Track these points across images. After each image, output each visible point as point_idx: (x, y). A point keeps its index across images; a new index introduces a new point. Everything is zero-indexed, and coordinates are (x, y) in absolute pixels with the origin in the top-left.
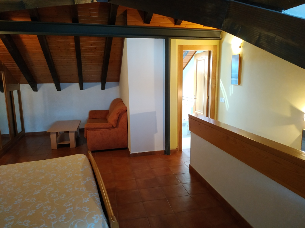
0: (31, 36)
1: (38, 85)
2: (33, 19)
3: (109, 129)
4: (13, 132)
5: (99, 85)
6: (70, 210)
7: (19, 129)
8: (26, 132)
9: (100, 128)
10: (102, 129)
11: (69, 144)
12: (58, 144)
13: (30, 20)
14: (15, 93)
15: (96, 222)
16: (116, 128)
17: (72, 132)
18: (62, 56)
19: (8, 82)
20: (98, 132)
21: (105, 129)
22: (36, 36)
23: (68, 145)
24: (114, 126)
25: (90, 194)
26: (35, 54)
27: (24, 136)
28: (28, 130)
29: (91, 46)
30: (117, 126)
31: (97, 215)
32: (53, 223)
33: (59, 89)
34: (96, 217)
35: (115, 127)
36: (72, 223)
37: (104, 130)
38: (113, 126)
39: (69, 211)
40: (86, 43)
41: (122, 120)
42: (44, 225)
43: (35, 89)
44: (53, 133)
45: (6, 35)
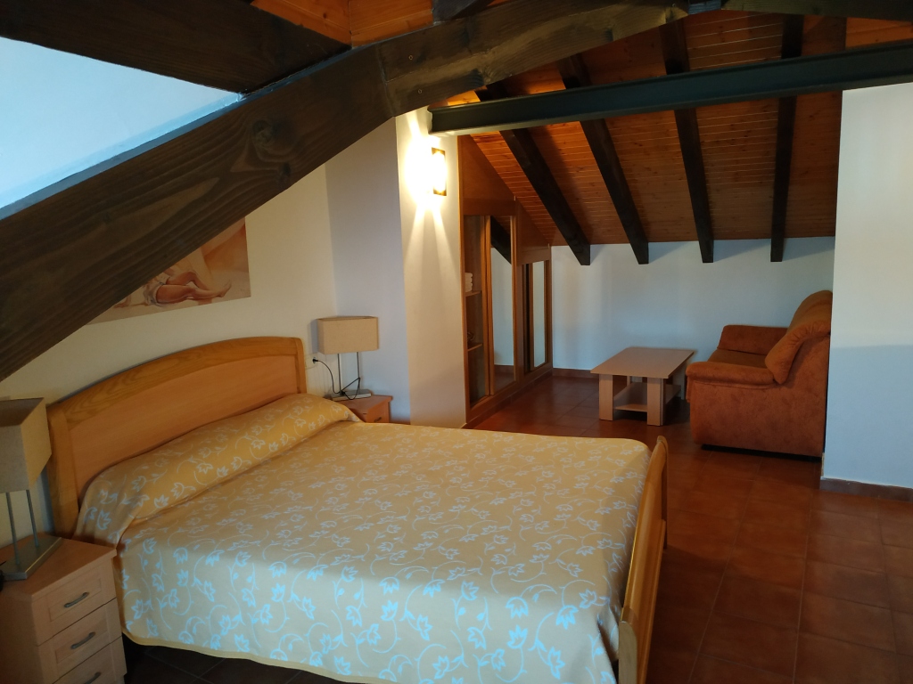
0: (571, 124)
1: (593, 247)
2: (569, 83)
3: (761, 387)
4: (521, 363)
5: (765, 249)
6: (542, 559)
7: (539, 358)
8: (555, 366)
9: (731, 381)
10: (737, 385)
11: (646, 413)
12: (617, 408)
13: (562, 87)
14: (538, 268)
15: (582, 606)
16: (784, 389)
17: (654, 380)
18: (649, 169)
19: (522, 243)
20: (723, 391)
21: (746, 386)
22: (579, 122)
23: (642, 416)
24: (779, 381)
25: (604, 540)
26: (582, 169)
27: (549, 375)
28: (560, 362)
29: (733, 129)
30: (788, 380)
31: (594, 593)
32: (495, 573)
33: (643, 258)
34: (589, 595)
35: (784, 384)
36: (532, 587)
37: (743, 386)
38: (774, 380)
39: (538, 560)
40: (714, 123)
41: (809, 363)
42: (478, 569)
43: (584, 258)
44: (606, 377)
45: (515, 131)
